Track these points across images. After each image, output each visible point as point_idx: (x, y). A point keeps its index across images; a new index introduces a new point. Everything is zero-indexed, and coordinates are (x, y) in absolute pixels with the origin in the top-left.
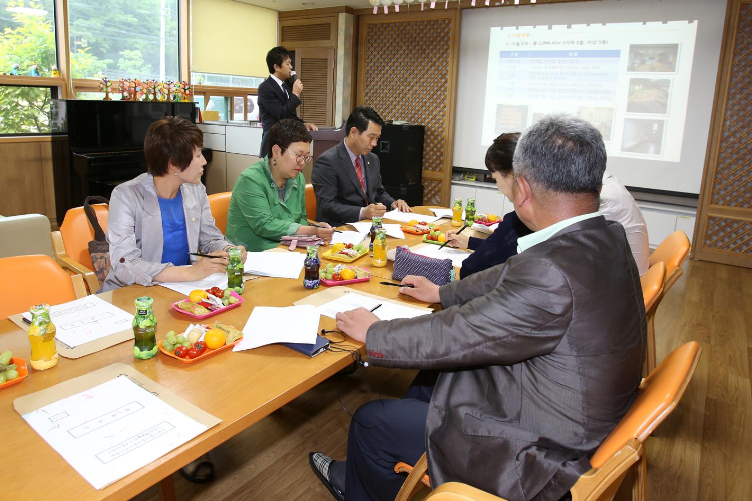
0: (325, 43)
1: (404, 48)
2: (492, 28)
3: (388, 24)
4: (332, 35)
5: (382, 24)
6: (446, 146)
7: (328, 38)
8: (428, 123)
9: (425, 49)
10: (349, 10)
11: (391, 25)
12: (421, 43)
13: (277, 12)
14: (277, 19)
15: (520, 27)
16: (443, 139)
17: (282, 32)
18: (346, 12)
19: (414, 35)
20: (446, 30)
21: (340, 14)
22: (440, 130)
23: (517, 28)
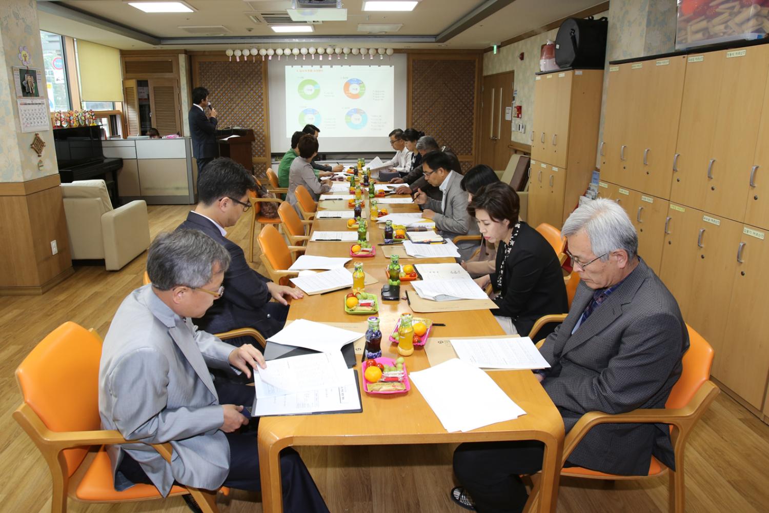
0: (168, 75)
1: (229, 78)
2: (286, 67)
3: (215, 62)
4: (174, 69)
5: (210, 62)
6: (266, 140)
7: (172, 72)
8: (252, 127)
9: (245, 80)
10: (186, 52)
11: (217, 63)
12: (242, 76)
13: (119, 51)
14: (119, 56)
15: (303, 66)
16: (264, 136)
17: (126, 66)
18: (185, 54)
19: (236, 70)
20: (259, 67)
21: (179, 55)
22: (261, 131)
23: (302, 67)
